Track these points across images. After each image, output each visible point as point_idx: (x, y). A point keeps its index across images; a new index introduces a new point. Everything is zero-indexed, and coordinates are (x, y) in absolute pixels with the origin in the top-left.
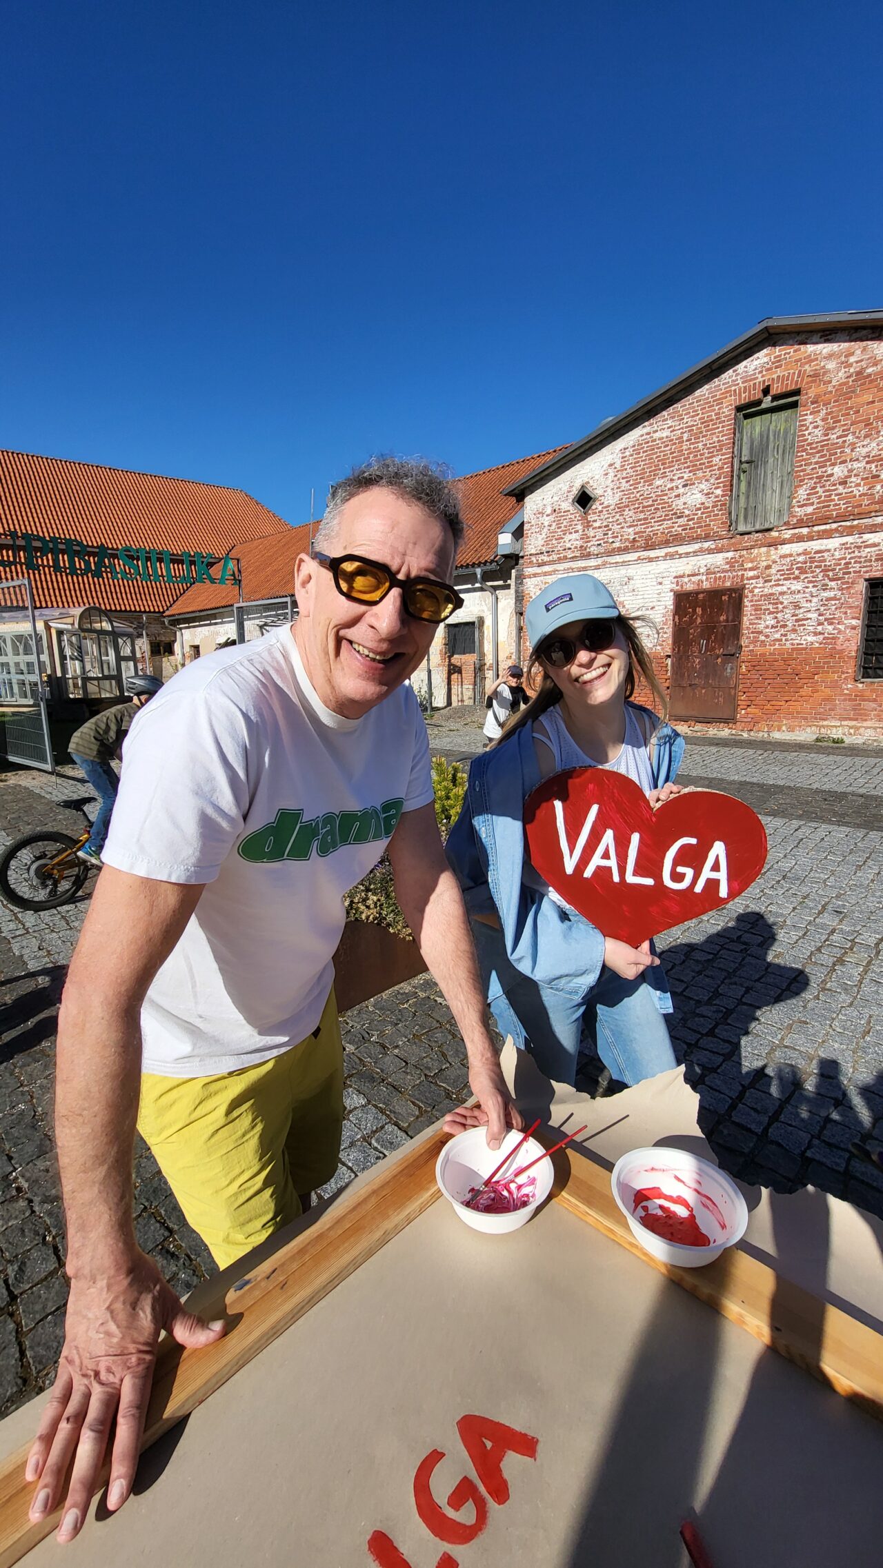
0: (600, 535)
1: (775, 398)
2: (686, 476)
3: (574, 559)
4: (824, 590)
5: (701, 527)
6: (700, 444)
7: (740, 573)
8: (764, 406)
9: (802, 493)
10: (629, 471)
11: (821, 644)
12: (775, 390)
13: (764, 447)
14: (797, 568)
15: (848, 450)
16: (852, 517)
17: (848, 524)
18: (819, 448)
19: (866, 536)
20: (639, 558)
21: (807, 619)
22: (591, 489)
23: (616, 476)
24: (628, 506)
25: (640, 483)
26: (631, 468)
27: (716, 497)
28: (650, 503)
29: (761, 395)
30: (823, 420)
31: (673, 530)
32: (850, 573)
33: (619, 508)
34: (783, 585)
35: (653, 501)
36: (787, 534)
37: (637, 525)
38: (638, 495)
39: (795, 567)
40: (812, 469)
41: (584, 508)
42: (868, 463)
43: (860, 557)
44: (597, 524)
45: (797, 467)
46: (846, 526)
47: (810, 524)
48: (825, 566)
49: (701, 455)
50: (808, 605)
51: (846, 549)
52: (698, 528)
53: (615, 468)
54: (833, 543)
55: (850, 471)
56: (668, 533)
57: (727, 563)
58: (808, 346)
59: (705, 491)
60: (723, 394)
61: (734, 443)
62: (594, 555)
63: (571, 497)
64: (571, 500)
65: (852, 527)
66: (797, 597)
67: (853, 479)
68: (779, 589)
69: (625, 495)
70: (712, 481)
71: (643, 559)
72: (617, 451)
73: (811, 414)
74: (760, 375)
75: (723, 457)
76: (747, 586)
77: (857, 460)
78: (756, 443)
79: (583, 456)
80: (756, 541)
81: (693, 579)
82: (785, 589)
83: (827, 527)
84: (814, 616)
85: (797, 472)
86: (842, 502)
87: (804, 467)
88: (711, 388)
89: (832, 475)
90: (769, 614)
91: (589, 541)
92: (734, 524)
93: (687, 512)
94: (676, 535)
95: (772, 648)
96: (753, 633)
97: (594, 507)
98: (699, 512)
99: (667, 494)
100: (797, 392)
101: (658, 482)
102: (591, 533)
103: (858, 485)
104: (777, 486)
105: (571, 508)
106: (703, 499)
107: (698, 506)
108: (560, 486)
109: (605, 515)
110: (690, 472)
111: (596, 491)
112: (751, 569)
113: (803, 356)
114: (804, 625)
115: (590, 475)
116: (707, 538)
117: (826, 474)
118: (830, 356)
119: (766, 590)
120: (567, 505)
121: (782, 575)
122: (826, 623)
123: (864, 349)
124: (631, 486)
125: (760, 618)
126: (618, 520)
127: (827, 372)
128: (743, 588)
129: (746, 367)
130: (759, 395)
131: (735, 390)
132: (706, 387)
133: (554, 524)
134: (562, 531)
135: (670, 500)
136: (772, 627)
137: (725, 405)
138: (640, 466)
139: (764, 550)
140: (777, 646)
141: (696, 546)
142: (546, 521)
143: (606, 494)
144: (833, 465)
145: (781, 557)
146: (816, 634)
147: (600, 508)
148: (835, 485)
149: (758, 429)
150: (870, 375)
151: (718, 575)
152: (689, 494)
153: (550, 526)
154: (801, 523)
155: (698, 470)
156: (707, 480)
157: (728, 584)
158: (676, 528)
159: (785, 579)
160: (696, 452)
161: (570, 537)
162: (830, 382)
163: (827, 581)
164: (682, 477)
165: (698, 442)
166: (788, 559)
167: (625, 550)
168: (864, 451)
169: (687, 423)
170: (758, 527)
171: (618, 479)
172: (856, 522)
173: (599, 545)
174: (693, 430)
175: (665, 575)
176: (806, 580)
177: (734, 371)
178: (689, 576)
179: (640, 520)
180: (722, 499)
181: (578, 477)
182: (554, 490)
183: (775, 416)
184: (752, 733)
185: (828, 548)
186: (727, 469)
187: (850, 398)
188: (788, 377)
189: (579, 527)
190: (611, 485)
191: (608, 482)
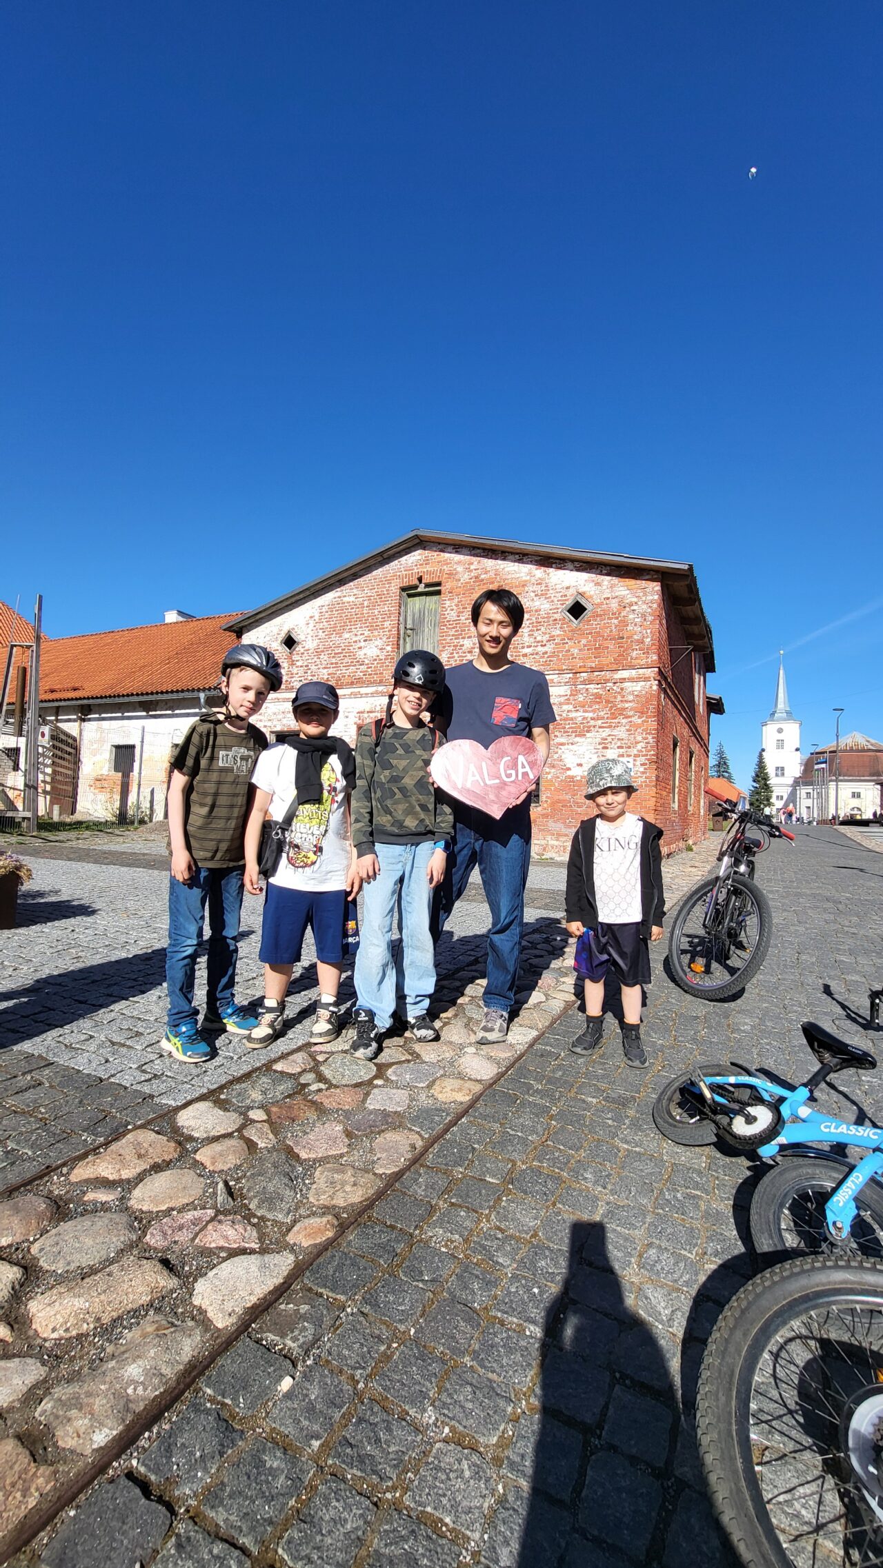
0: (301, 672)
1: (427, 585)
2: (366, 633)
5: (376, 674)
6: (376, 611)
8: (419, 590)
10: (325, 624)
12: (426, 579)
13: (422, 620)
18: (454, 625)
22: (295, 634)
23: (315, 626)
24: (323, 651)
25: (333, 634)
26: (327, 622)
27: (387, 652)
28: (340, 651)
29: (417, 582)
30: (457, 605)
31: (356, 674)
33: (316, 652)
35: (342, 650)
37: (330, 668)
38: (331, 643)
40: (451, 640)
41: (290, 648)
44: (299, 664)
45: (440, 636)
49: (377, 619)
52: (374, 674)
53: (315, 620)
56: (353, 676)
58: (444, 553)
59: (379, 647)
60: (391, 577)
61: (400, 614)
63: (280, 639)
64: (279, 641)
69: (321, 642)
70: (384, 639)
72: (316, 607)
73: (449, 600)
74: (416, 568)
75: (393, 623)
78: (416, 616)
79: (291, 607)
85: (441, 640)
87: (445, 638)
88: (383, 571)
89: (463, 645)
91: (293, 677)
93: (367, 662)
94: (359, 679)
97: (297, 649)
98: (375, 662)
99: (352, 646)
100: (439, 584)
101: (346, 636)
102: (295, 670)
106: (378, 652)
107: (374, 657)
108: (272, 628)
109: (305, 657)
110: (369, 630)
111: (299, 637)
113: (442, 560)
115: (295, 623)
116: (381, 683)
117: (459, 645)
118: (459, 562)
123: (479, 562)
124: (326, 635)
126: (315, 662)
127: (456, 573)
129: (406, 560)
131: (399, 576)
132: (380, 569)
135: (355, 651)
137: (393, 585)
138: (333, 621)
141: (373, 689)
143: (306, 640)
144: (464, 638)
147: (302, 650)
148: (464, 653)
149: (417, 606)
150: (483, 580)
152: (368, 647)
155: (375, 630)
156: (381, 639)
158: (358, 673)
160: (373, 616)
162: (459, 580)
164: (363, 634)
165: (374, 609)
169: (367, 593)
171: (317, 629)
174: (371, 599)
175: (350, 710)
177: (398, 562)
178: (368, 712)
179: (332, 664)
180: (391, 654)
181: (286, 623)
182: (267, 632)
183: (428, 598)
186: (394, 632)
188: (434, 572)
190: (311, 633)
191: (309, 631)
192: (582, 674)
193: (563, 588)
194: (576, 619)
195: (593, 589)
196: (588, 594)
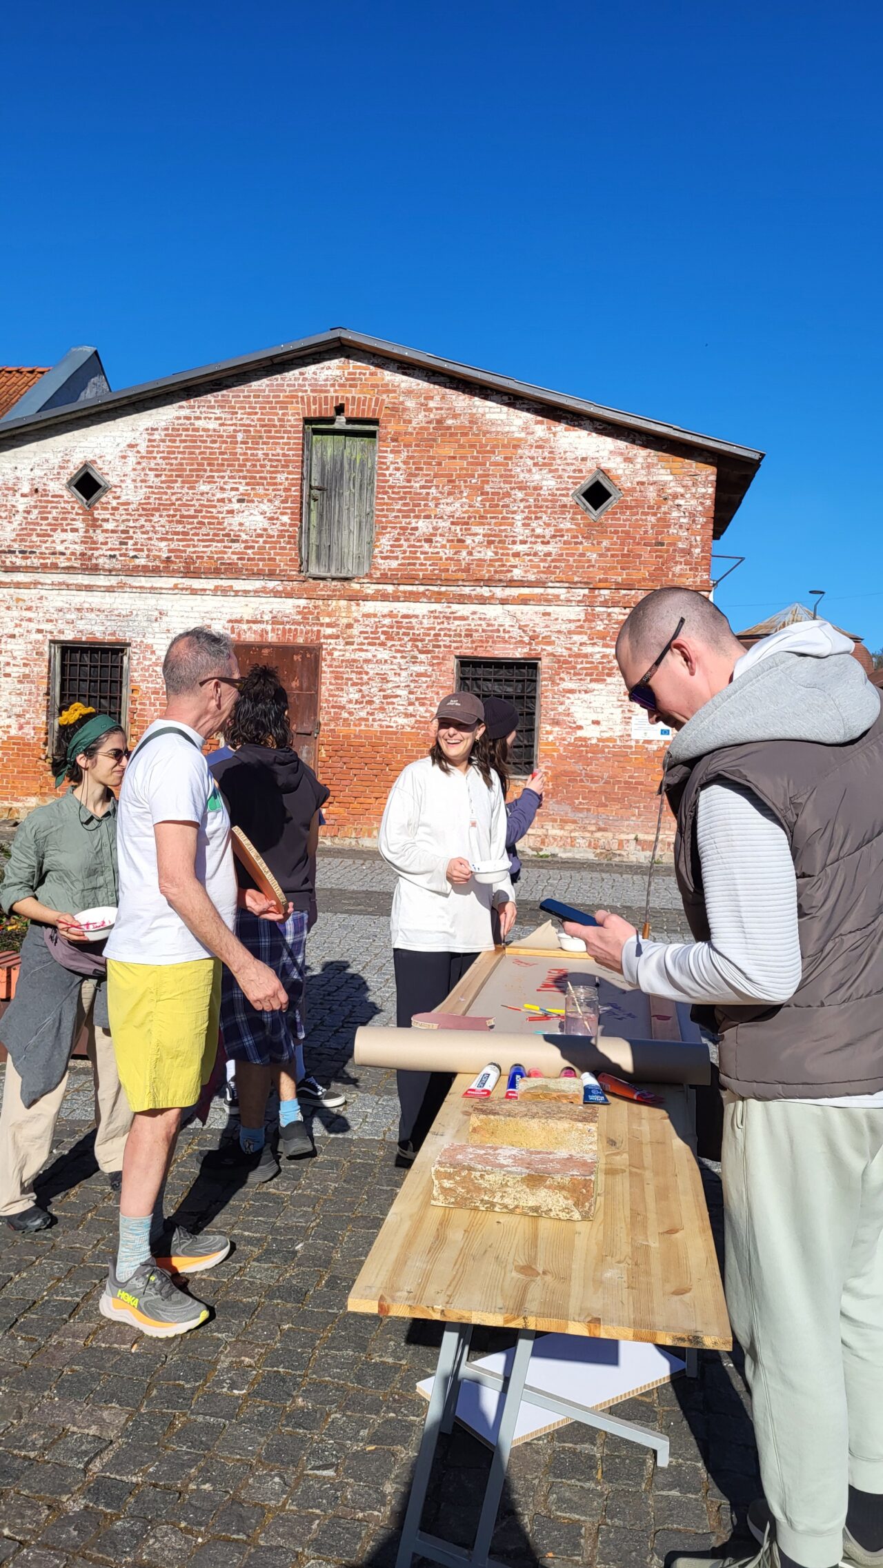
0: (114, 541)
1: (349, 421)
2: (242, 488)
3: (69, 570)
4: (414, 663)
5: (263, 560)
6: (260, 452)
7: (315, 629)
8: (336, 426)
9: (385, 542)
10: (160, 461)
11: (412, 728)
12: (351, 411)
13: (338, 476)
14: (383, 633)
15: (432, 504)
16: (439, 582)
17: (435, 589)
18: (401, 494)
19: (455, 607)
20: (176, 587)
21: (397, 696)
22: (99, 472)
23: (139, 463)
24: (158, 510)
25: (176, 481)
26: (164, 458)
27: (283, 525)
28: (192, 512)
29: (334, 413)
30: (405, 463)
31: (225, 556)
32: (439, 646)
33: (144, 509)
34: (367, 651)
35: (195, 511)
36: (370, 589)
37: (172, 540)
38: (174, 498)
39: (380, 630)
40: (396, 517)
41: (88, 497)
42: (452, 523)
43: (449, 630)
44: (110, 526)
45: (379, 510)
46: (434, 592)
47: (395, 582)
48: (414, 634)
49: (262, 466)
50: (397, 679)
51: (435, 618)
52: (259, 560)
53: (138, 452)
54: (421, 608)
55: (435, 529)
56: (219, 559)
57: (299, 613)
58: (386, 373)
59: (268, 515)
60: (287, 397)
61: (303, 462)
62: (104, 570)
63: (65, 478)
64: (65, 482)
65: (439, 593)
66: (384, 667)
67: (438, 538)
68: (363, 655)
69: (153, 493)
70: (277, 503)
71: (182, 589)
72: (141, 429)
73: (392, 452)
74: (332, 389)
75: (291, 476)
76: (324, 646)
77: (442, 518)
78: (328, 467)
79: (86, 422)
80: (334, 591)
81: (255, 627)
82: (369, 655)
83: (414, 588)
84: (403, 693)
85: (378, 516)
86: (428, 563)
87: (385, 513)
88: (272, 385)
89: (416, 529)
90: (352, 685)
91: (97, 549)
92: (305, 563)
93: (244, 537)
94: (229, 564)
95: (358, 729)
96: (333, 707)
97: (103, 499)
98: (261, 540)
99: (215, 507)
100: (375, 422)
101: (204, 488)
102: (100, 537)
103: (443, 546)
104: (354, 526)
105: (65, 493)
106: (266, 524)
107: (259, 531)
108: (47, 456)
109: (121, 514)
110: (247, 484)
111: (107, 478)
112: (329, 625)
113: (380, 383)
114: (393, 703)
115: (97, 451)
116: (271, 575)
117: (410, 526)
118: (409, 393)
119: (347, 654)
120: (57, 487)
121: (365, 638)
122: (417, 703)
123: (443, 398)
124: (162, 482)
125: (342, 690)
126: (142, 526)
127: (405, 410)
128: (320, 647)
129: (315, 373)
130: (331, 413)
131: (302, 398)
132: (265, 381)
133: (35, 512)
134: (49, 524)
135: (221, 516)
136: (357, 702)
137: (290, 412)
138: (176, 458)
139: (343, 603)
140: (363, 727)
141: (257, 584)
142: (22, 504)
143: (123, 485)
144: (418, 517)
145: (364, 615)
146: (407, 715)
147: (114, 503)
148: (419, 541)
149: (330, 451)
150: (449, 428)
151: (288, 627)
152: (246, 513)
153: (28, 512)
154: (384, 579)
155: (258, 484)
156: (270, 501)
157: (300, 640)
158: (229, 555)
159: (369, 644)
160: (254, 460)
161: (64, 536)
162: (410, 422)
163: (416, 653)
164: (237, 489)
165: (257, 449)
166: (373, 620)
167: (155, 572)
168: (449, 509)
169: (242, 419)
170: (333, 573)
171: (143, 469)
172: (443, 589)
173: (114, 556)
174: (250, 431)
175: (214, 616)
176: (393, 649)
177: (301, 374)
178: (248, 622)
179: (177, 533)
180: (291, 529)
181: (77, 450)
182: (36, 460)
183: (349, 441)
184: (337, 840)
185: (415, 613)
186: (295, 492)
187: (432, 447)
188: (365, 401)
189: (79, 525)
190: (132, 475)
191: (128, 469)
192: (602, 592)
193: (576, 459)
194: (596, 509)
195: (622, 466)
196: (613, 473)
